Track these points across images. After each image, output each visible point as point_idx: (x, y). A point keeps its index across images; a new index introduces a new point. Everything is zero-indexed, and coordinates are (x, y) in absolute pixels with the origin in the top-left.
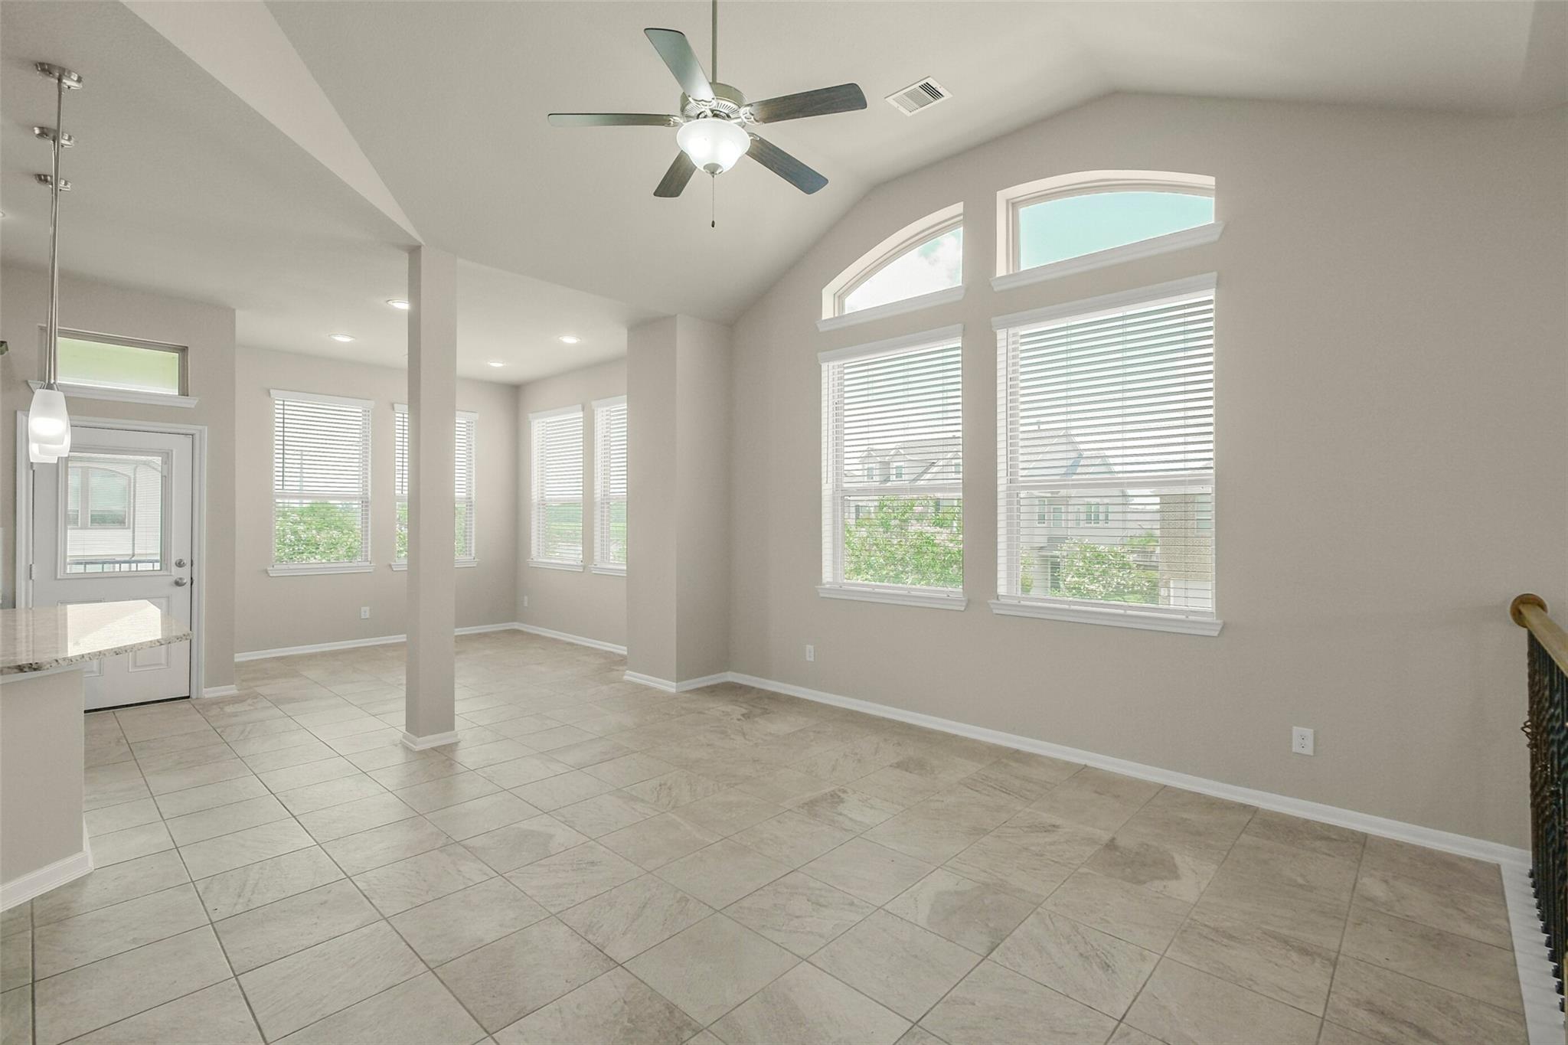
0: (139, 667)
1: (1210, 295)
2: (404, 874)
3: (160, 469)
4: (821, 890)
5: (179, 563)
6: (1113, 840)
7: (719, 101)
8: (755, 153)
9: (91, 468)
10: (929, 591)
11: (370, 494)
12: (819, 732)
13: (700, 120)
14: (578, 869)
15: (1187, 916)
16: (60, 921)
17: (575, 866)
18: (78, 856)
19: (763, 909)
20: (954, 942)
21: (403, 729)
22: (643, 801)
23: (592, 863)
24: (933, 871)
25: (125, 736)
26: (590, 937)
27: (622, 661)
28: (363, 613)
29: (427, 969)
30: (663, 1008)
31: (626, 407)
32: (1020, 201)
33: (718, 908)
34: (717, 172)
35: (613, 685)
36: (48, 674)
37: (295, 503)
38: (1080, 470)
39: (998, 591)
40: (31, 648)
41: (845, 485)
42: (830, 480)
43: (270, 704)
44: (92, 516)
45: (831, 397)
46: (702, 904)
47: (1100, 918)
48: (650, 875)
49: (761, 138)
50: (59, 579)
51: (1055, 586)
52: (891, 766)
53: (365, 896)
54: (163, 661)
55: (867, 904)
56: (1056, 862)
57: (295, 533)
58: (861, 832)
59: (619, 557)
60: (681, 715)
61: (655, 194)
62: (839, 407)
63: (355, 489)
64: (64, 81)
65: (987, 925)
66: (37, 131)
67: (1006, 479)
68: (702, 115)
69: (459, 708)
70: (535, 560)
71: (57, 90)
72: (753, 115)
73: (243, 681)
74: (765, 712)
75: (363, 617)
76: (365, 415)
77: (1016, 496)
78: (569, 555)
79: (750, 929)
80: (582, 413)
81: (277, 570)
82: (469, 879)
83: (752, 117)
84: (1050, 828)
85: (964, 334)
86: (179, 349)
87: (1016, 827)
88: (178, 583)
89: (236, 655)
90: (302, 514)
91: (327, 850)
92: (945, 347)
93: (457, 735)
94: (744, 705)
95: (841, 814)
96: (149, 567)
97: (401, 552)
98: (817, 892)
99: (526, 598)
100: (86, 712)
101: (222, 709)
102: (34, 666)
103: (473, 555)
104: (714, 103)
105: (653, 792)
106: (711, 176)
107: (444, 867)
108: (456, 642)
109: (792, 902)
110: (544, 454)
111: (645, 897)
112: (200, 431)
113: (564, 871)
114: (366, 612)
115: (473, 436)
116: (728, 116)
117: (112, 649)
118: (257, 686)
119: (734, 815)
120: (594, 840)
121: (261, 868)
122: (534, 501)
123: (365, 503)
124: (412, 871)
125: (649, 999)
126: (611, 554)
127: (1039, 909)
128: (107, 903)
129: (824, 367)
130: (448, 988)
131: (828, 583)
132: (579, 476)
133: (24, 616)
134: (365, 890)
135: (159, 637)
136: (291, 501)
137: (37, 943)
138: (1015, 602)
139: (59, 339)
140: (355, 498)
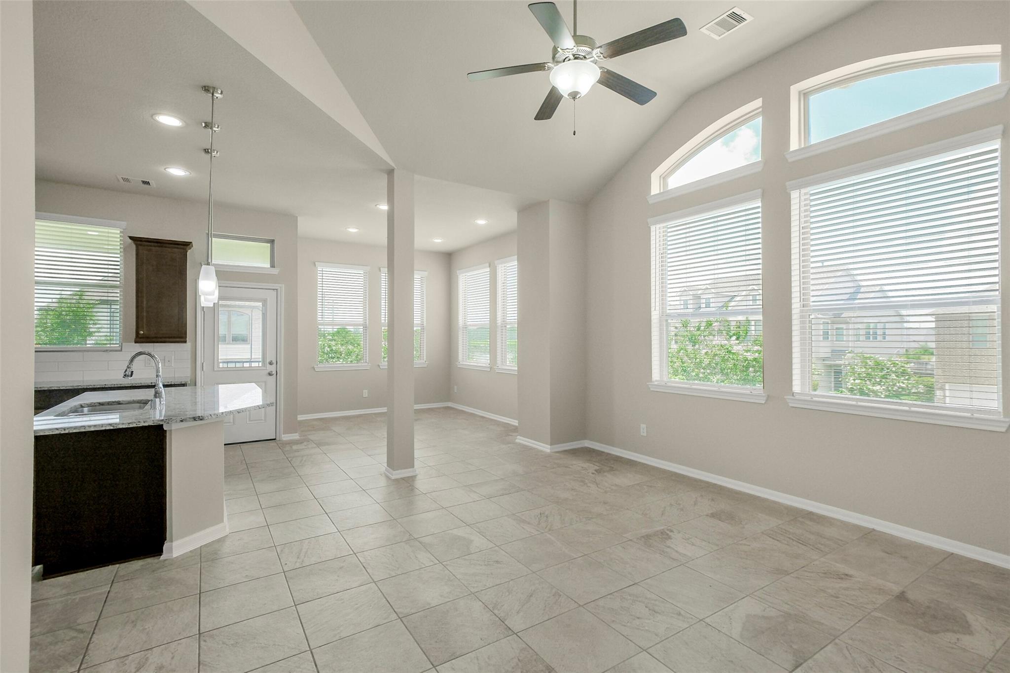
0: (252, 421)
1: (996, 144)
2: (385, 555)
3: (261, 309)
4: (656, 600)
5: (271, 363)
6: (903, 593)
7: (578, 47)
8: (603, 80)
9: (232, 311)
10: (731, 388)
11: (367, 322)
12: (651, 487)
13: (565, 63)
14: (488, 565)
15: (984, 668)
16: (213, 560)
17: (486, 562)
18: (221, 525)
19: (613, 609)
20: (763, 656)
21: (386, 465)
22: (529, 523)
23: (497, 562)
24: (744, 598)
25: (245, 459)
26: (496, 612)
27: (515, 429)
28: (364, 394)
29: (398, 618)
30: (544, 669)
31: (516, 264)
32: (810, 91)
33: (581, 604)
34: (577, 97)
35: (509, 445)
36: (207, 422)
37: (329, 329)
38: (860, 295)
39: (793, 389)
40: (203, 408)
41: (668, 311)
42: (657, 308)
43: (315, 446)
44: (232, 337)
45: (658, 250)
46: (570, 600)
47: (895, 656)
48: (534, 575)
49: (608, 70)
50: (216, 371)
51: (838, 386)
52: (707, 515)
53: (364, 567)
54: (263, 418)
55: (691, 616)
56: (851, 604)
57: (329, 346)
58: (685, 562)
59: (512, 362)
60: (553, 468)
61: (535, 119)
62: (663, 256)
63: (360, 320)
64: (215, 94)
65: (791, 646)
66: (204, 125)
67: (799, 304)
68: (567, 59)
69: (417, 454)
70: (461, 363)
71: (211, 100)
72: (602, 54)
73: (302, 431)
74: (612, 469)
75: (364, 396)
76: (365, 275)
77: (808, 317)
78: (482, 360)
79: (603, 621)
80: (489, 268)
81: (320, 367)
82: (422, 563)
83: (602, 55)
84: (843, 576)
85: (763, 197)
86: (268, 241)
87: (812, 572)
88: (270, 374)
89: (298, 416)
90: (333, 335)
91: (343, 536)
92: (747, 208)
93: (416, 471)
94: (597, 464)
95: (669, 547)
96: (256, 364)
97: (384, 358)
98: (653, 602)
99: (456, 387)
100: (225, 445)
101: (291, 447)
102: (201, 418)
103: (425, 360)
104: (575, 49)
105: (536, 518)
106: (573, 100)
107: (407, 554)
108: (415, 413)
109: (634, 606)
110: (466, 300)
111: (531, 590)
112: (281, 287)
113: (479, 564)
114: (365, 393)
115: (425, 286)
116: (585, 57)
117: (236, 410)
118: (309, 435)
119: (591, 540)
120: (498, 546)
121: (309, 543)
122: (461, 326)
123: (365, 327)
124: (390, 554)
125: (535, 660)
126: (508, 360)
127: (837, 641)
128: (234, 553)
129: (653, 228)
130: (410, 632)
131: (656, 381)
132: (487, 312)
133: (200, 390)
134: (364, 563)
135: (261, 403)
136: (326, 327)
137: (202, 571)
138: (809, 398)
139: (213, 239)
140: (360, 325)
